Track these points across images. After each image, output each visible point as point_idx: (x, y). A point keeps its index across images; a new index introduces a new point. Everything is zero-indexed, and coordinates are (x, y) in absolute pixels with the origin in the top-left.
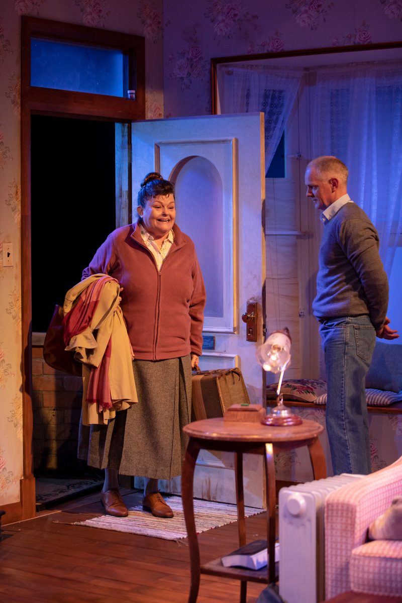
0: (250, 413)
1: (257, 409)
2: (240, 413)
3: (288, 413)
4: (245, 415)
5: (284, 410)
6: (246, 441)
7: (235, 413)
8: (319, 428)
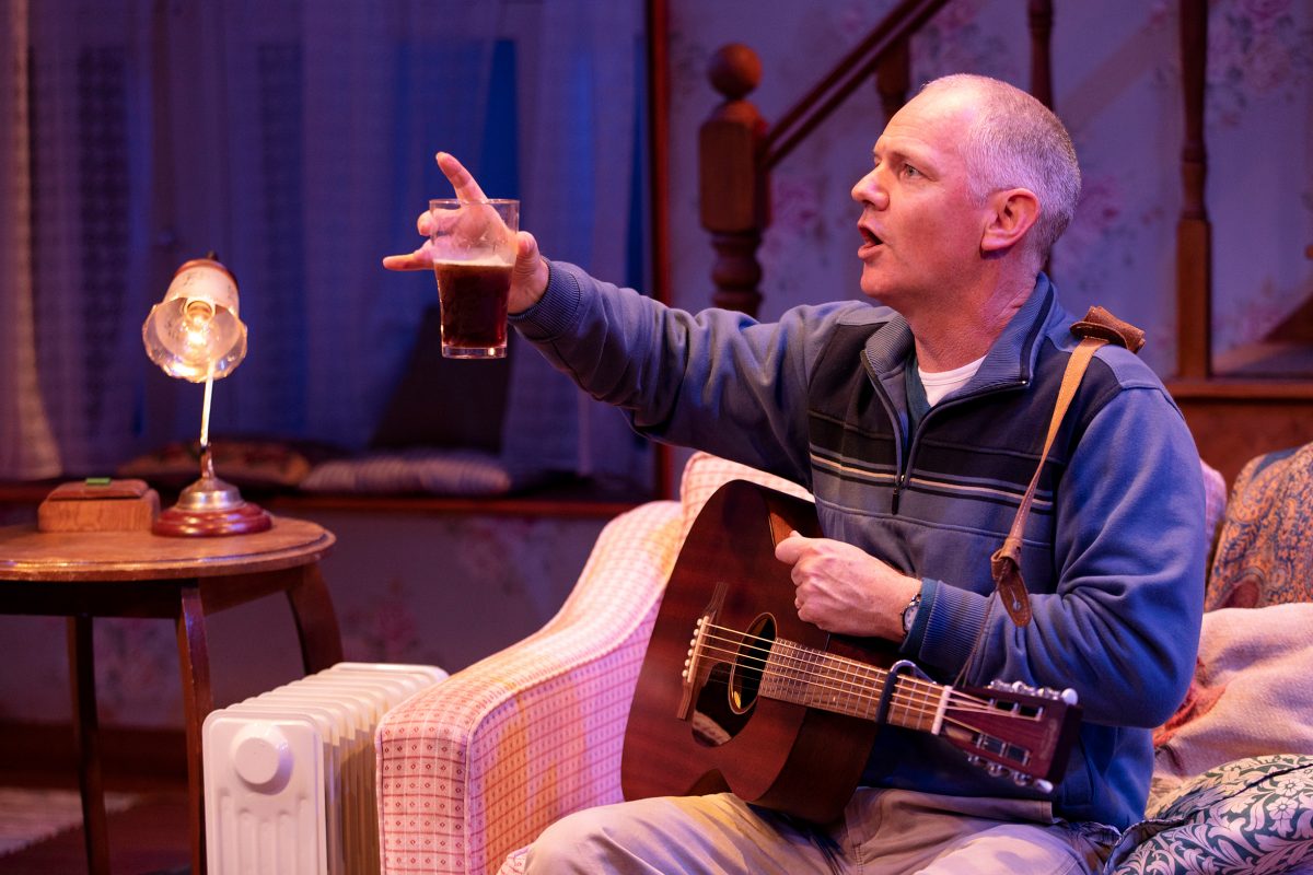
0: (116, 503)
1: (137, 492)
2: (85, 505)
3: (231, 498)
4: (101, 511)
5: (220, 489)
6: (123, 578)
7: (72, 505)
8: (324, 538)
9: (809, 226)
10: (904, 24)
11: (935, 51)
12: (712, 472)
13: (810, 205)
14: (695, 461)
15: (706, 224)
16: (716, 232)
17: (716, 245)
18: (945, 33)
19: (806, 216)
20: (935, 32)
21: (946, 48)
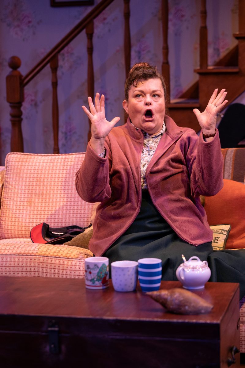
9: (33, 103)
10: (57, 50)
11: (63, 60)
12: (13, 158)
13: (33, 98)
14: (8, 155)
15: (8, 101)
16: (11, 103)
17: (11, 106)
18: (66, 55)
19: (32, 100)
20: (63, 55)
21: (66, 59)
